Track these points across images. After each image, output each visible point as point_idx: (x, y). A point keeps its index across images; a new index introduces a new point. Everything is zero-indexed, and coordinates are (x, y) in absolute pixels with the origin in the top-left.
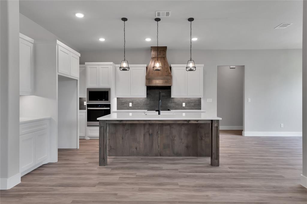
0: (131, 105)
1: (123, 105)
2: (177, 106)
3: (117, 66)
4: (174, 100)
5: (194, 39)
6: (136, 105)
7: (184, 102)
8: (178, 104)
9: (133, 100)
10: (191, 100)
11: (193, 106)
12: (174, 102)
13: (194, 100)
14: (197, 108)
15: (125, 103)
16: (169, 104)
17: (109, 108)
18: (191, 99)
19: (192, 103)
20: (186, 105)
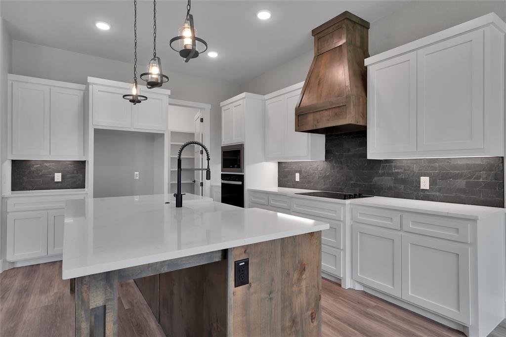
0: (297, 177)
1: (287, 177)
2: (402, 187)
4: (391, 166)
6: (305, 178)
7: (425, 175)
8: (403, 181)
9: (301, 167)
10: (455, 167)
11: (462, 191)
12: (390, 175)
13: (468, 167)
14: (482, 198)
15: (289, 173)
16: (376, 178)
17: (240, 183)
18: (453, 163)
19: (457, 176)
20: (432, 183)
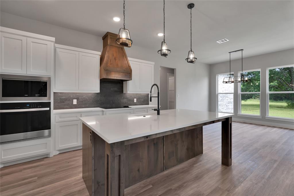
0: (75, 102)
1: (63, 102)
2: (129, 102)
3: (56, 46)
4: (126, 96)
5: (161, 35)
6: (82, 102)
7: (135, 98)
8: (130, 100)
9: (78, 96)
11: (143, 102)
13: (144, 96)
14: (146, 103)
15: (66, 100)
17: (48, 109)
18: (141, 95)
19: (142, 98)
20: (137, 100)
